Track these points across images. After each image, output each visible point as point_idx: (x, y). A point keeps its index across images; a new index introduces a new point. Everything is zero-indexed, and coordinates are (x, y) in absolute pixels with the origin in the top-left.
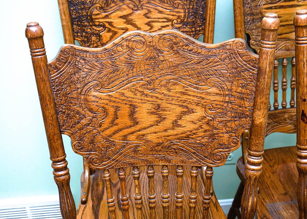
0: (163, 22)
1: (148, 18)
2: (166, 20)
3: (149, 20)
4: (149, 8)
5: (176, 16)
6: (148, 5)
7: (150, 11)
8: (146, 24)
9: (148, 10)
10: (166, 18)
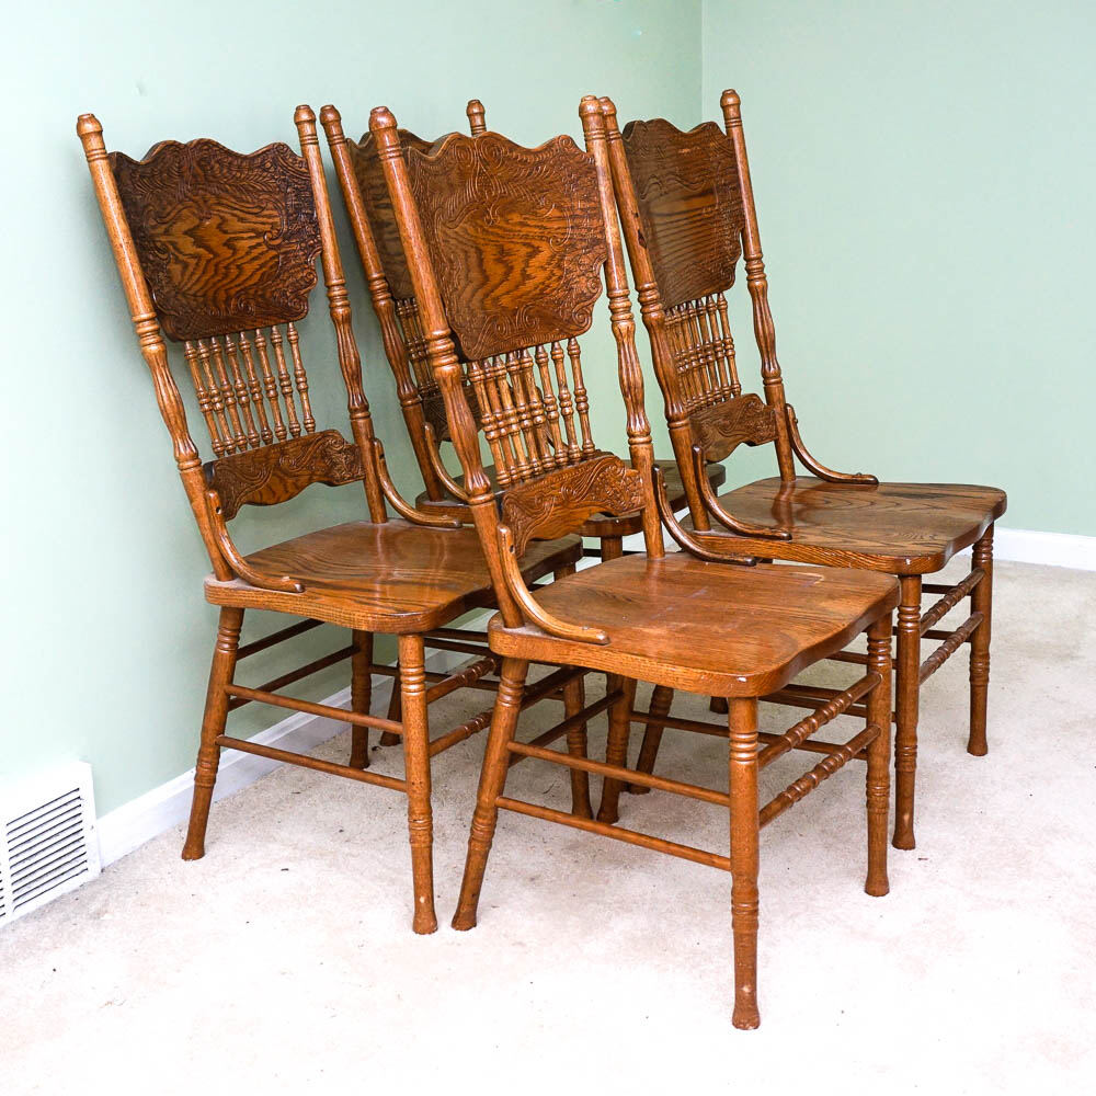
0: (251, 238)
1: (225, 232)
2: (253, 235)
3: (228, 236)
4: (222, 214)
5: (268, 223)
6: (220, 208)
7: (224, 220)
8: (225, 244)
9: (222, 218)
10: (253, 230)
